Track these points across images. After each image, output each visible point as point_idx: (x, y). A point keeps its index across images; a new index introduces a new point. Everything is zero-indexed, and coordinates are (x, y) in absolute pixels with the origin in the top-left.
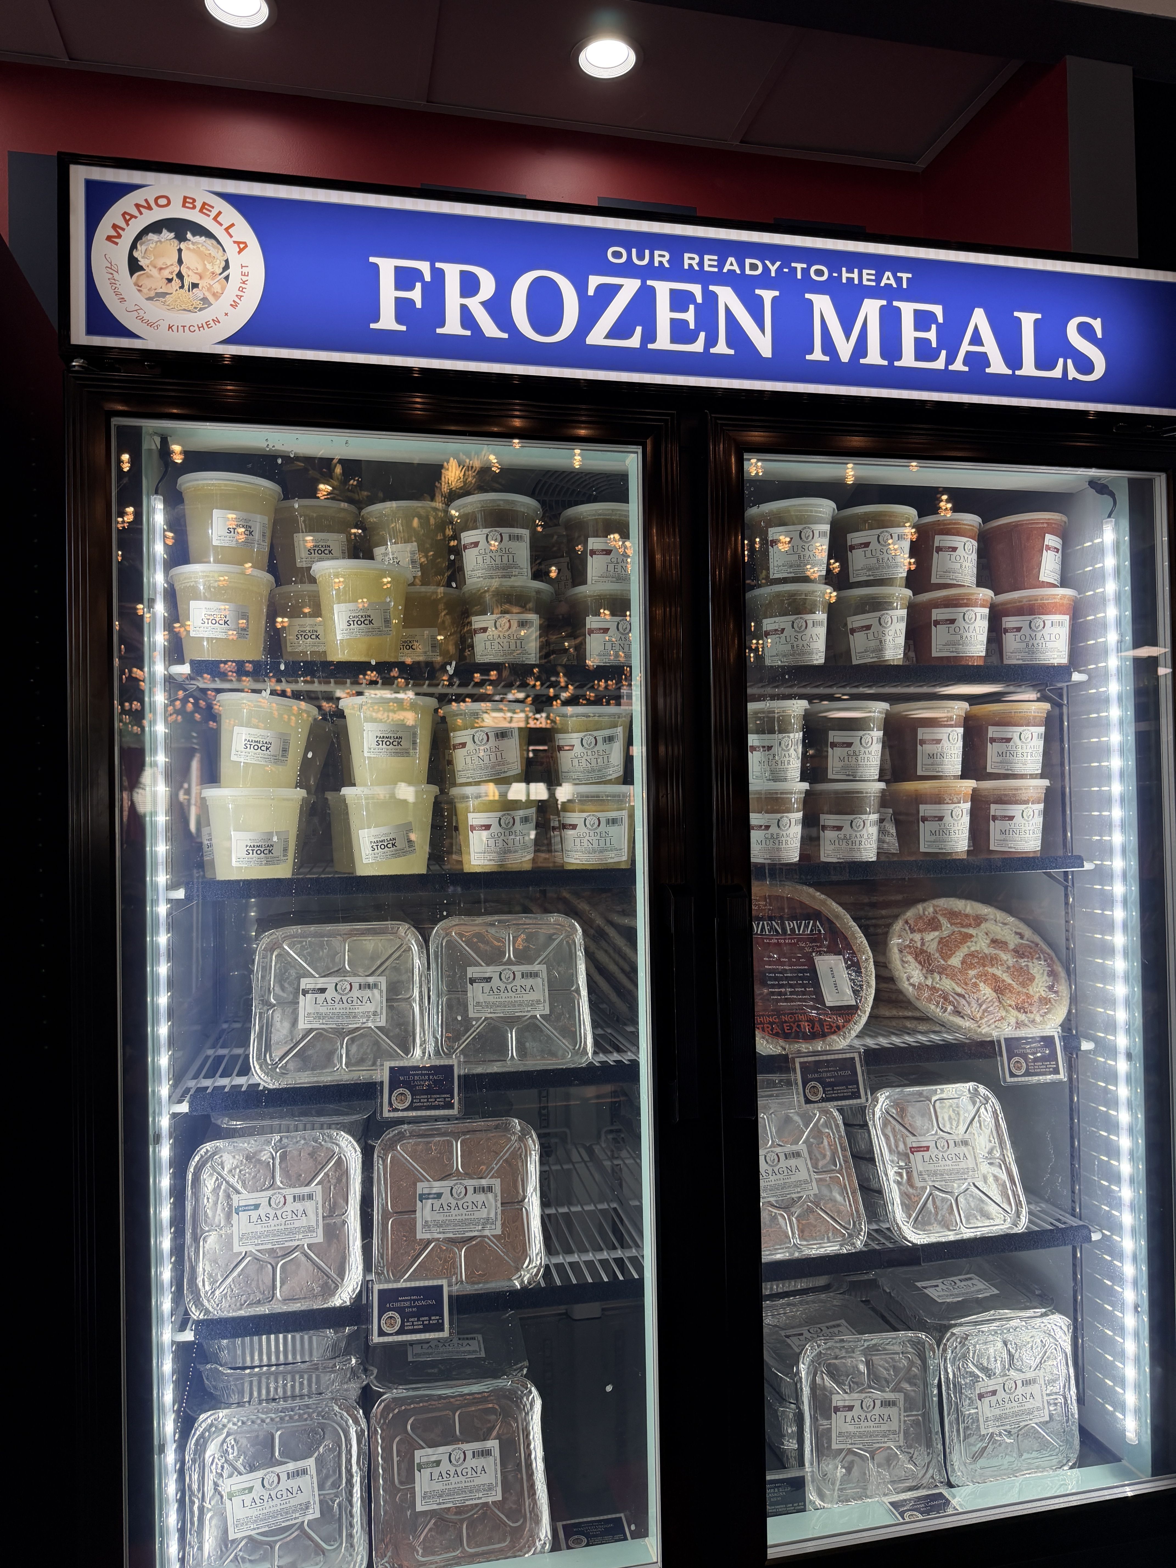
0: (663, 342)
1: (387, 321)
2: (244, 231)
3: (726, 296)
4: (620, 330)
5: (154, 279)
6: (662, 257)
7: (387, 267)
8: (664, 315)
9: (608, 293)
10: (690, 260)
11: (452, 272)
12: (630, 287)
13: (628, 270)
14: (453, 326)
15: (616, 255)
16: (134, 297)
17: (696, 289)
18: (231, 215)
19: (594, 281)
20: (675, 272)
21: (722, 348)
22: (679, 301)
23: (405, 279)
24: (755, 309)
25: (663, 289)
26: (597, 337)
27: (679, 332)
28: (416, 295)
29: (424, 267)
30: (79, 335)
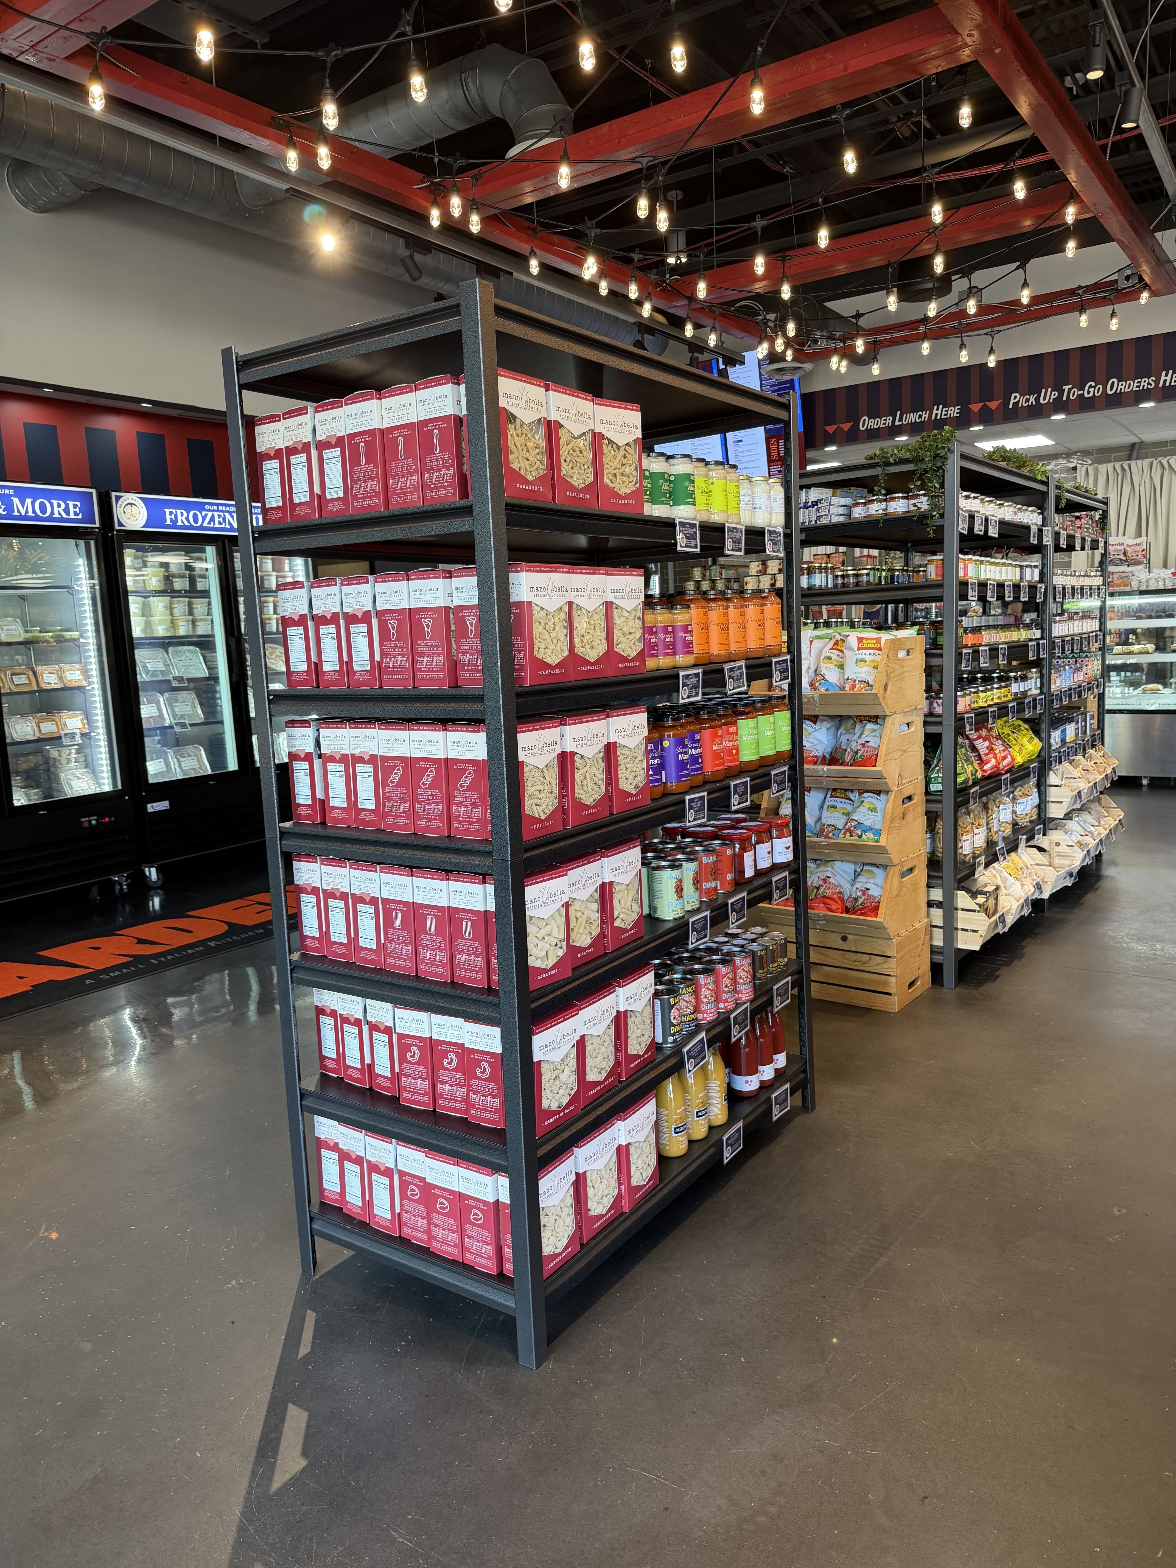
0: (217, 525)
1: (168, 522)
2: (142, 505)
3: (227, 515)
4: (209, 523)
5: (128, 515)
6: (215, 508)
7: (167, 511)
8: (217, 520)
9: (206, 515)
10: (220, 508)
11: (179, 511)
12: (210, 514)
13: (210, 510)
14: (180, 523)
15: (207, 507)
16: (125, 519)
17: (222, 514)
18: (140, 501)
19: (204, 513)
20: (218, 511)
21: (227, 526)
22: (219, 516)
23: (171, 513)
24: (232, 517)
25: (216, 514)
26: (205, 524)
27: (220, 523)
28: (173, 517)
29: (174, 511)
30: (117, 527)
